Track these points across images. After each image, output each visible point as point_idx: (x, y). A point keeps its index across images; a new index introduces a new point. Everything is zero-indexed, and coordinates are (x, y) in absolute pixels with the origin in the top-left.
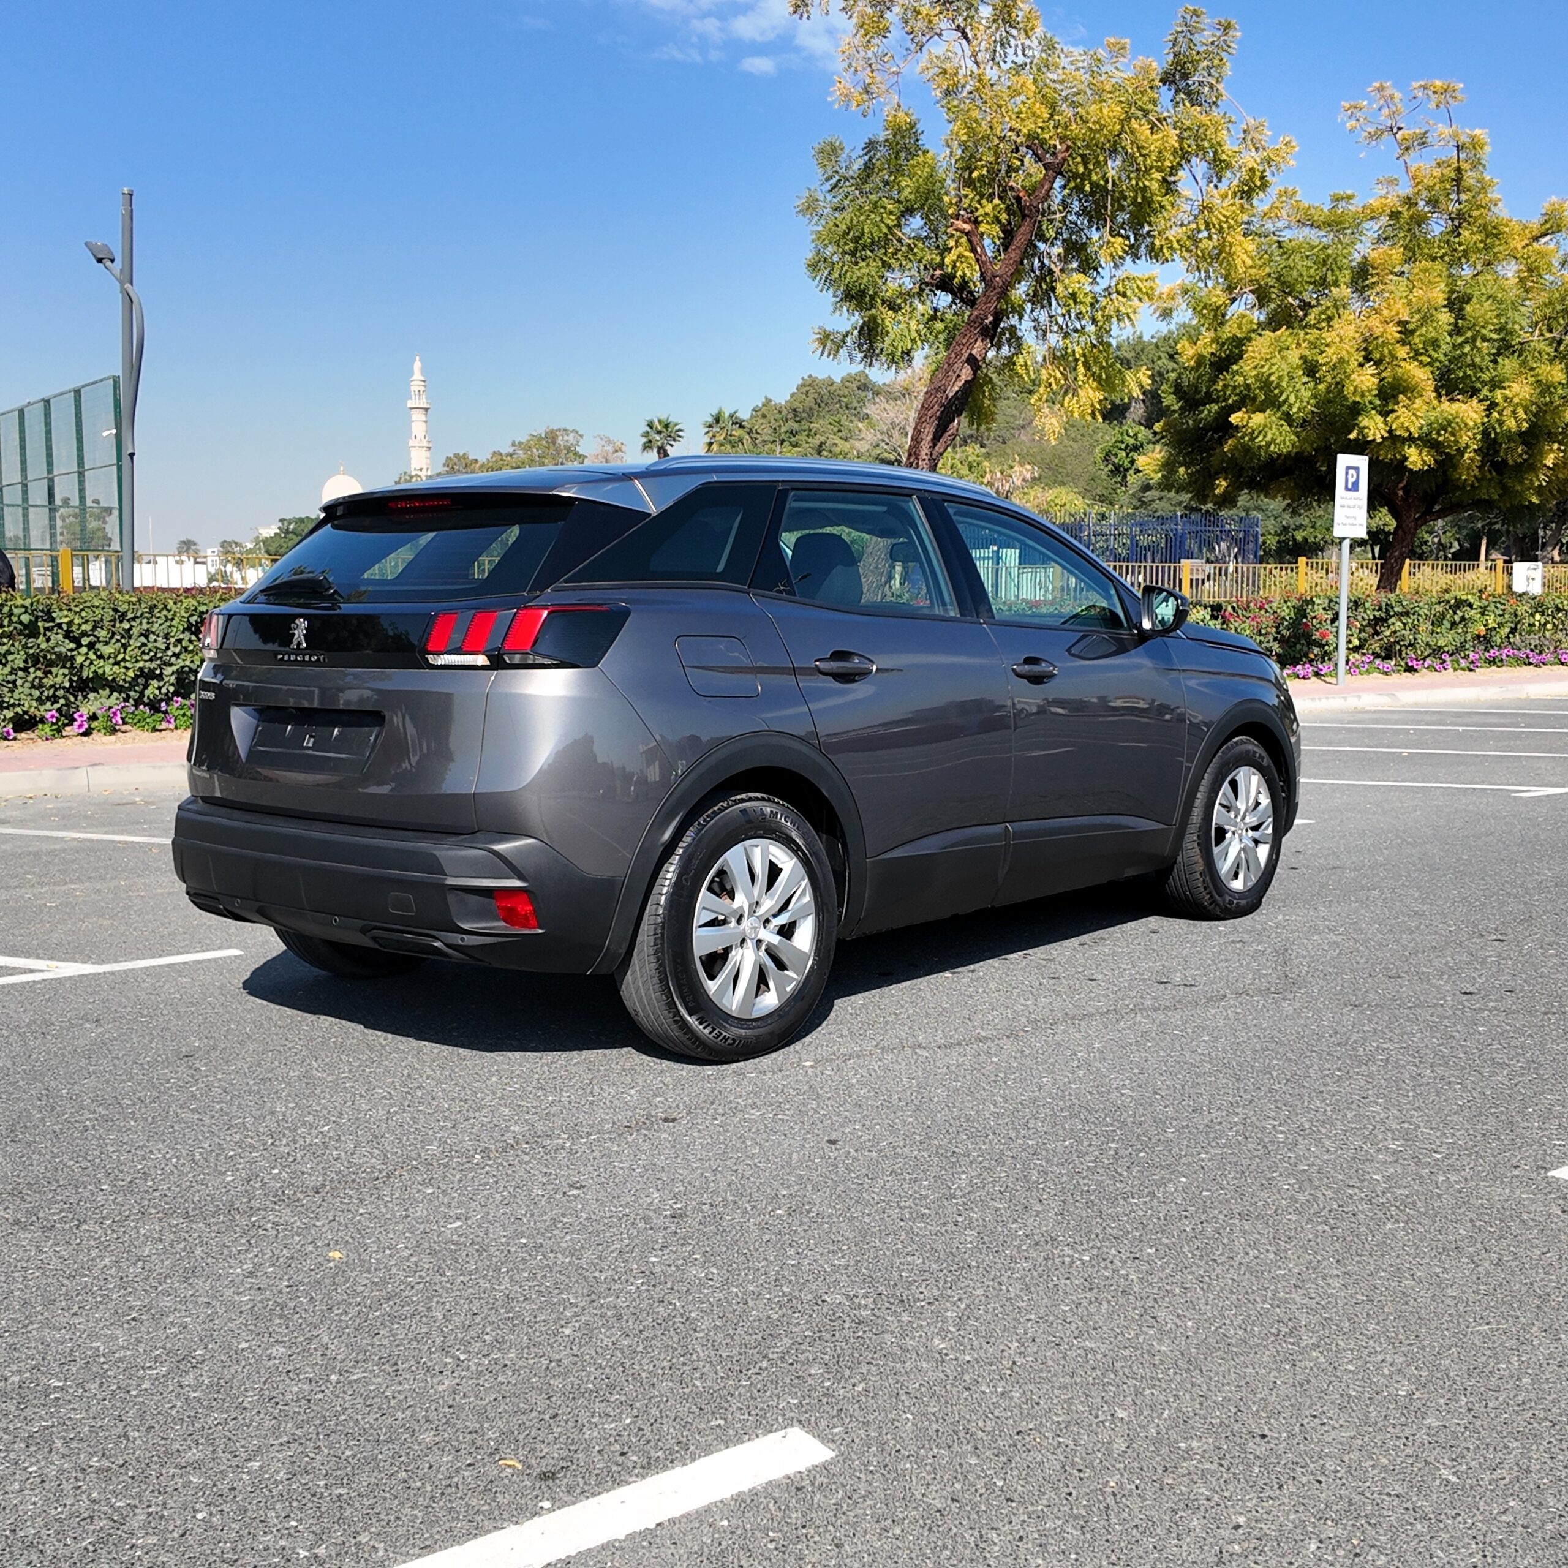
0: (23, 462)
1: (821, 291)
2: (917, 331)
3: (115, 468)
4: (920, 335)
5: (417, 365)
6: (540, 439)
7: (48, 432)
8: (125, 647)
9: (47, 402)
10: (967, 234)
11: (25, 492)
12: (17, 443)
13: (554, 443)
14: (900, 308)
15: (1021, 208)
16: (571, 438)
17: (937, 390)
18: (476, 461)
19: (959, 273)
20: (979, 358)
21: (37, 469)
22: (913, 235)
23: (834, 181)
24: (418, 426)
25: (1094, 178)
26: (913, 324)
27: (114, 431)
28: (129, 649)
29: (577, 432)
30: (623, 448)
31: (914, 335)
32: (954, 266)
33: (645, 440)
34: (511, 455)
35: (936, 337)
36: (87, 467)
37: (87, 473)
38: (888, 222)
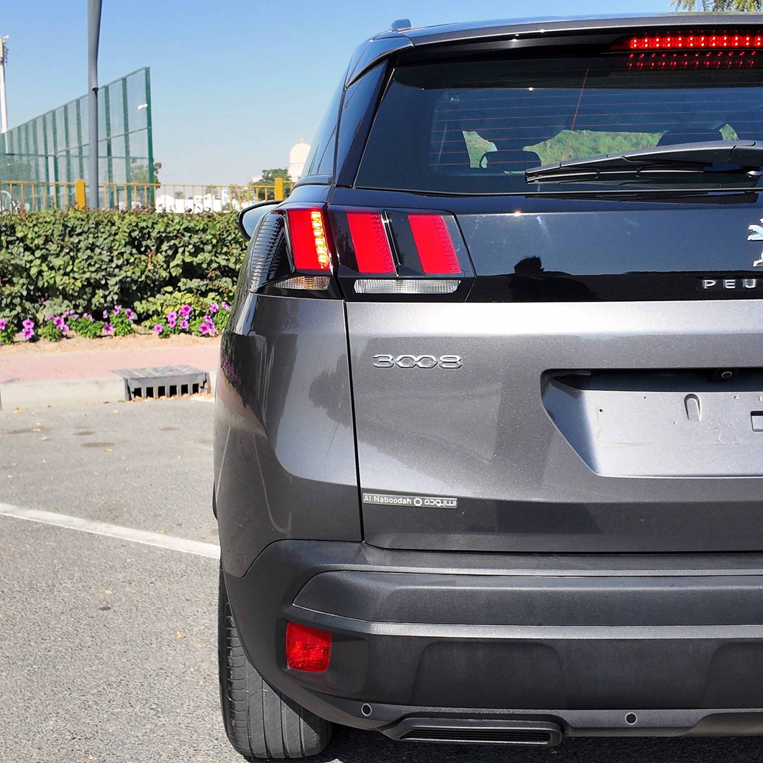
3: (146, 131)
27: (146, 105)
36: (130, 131)
37: (130, 135)
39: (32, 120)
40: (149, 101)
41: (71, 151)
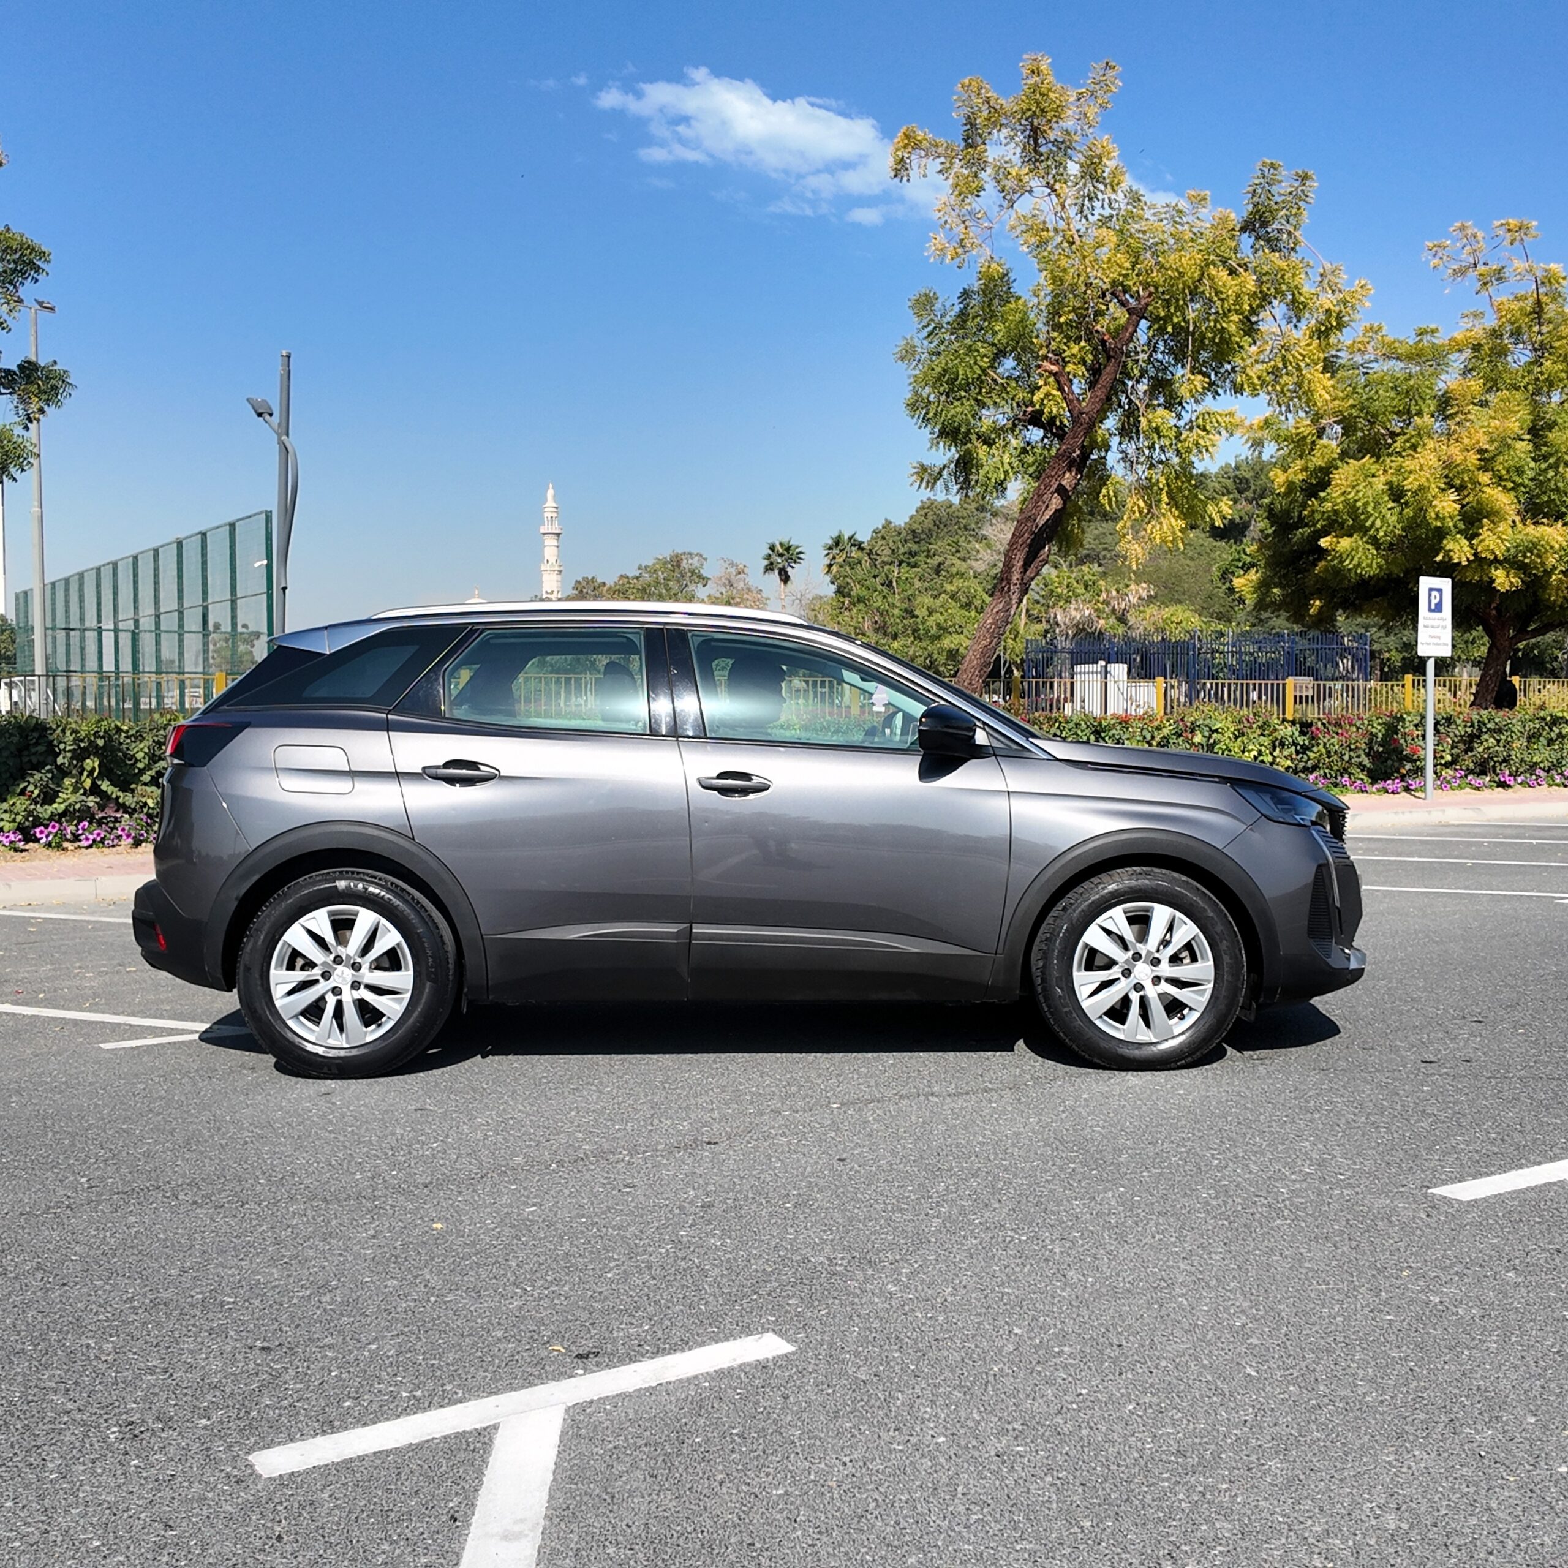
0: (180, 591)
1: (920, 428)
2: (1010, 464)
3: (265, 596)
4: (1012, 468)
5: (550, 493)
6: (665, 563)
7: (204, 563)
9: (204, 535)
10: (1055, 374)
11: (181, 619)
12: (175, 573)
13: (679, 566)
14: (995, 443)
15: (1106, 350)
16: (695, 562)
17: (1028, 519)
18: (604, 584)
19: (1047, 410)
20: (1069, 489)
21: (193, 597)
22: (1006, 375)
23: (930, 328)
24: (550, 551)
25: (1175, 320)
26: (1006, 457)
27: (265, 562)
29: (701, 556)
30: (746, 570)
31: (1007, 467)
32: (1042, 404)
33: (766, 562)
34: (637, 578)
35: (1027, 469)
36: (239, 595)
37: (239, 601)
38: (982, 364)
39: (78, 574)
41: (142, 621)
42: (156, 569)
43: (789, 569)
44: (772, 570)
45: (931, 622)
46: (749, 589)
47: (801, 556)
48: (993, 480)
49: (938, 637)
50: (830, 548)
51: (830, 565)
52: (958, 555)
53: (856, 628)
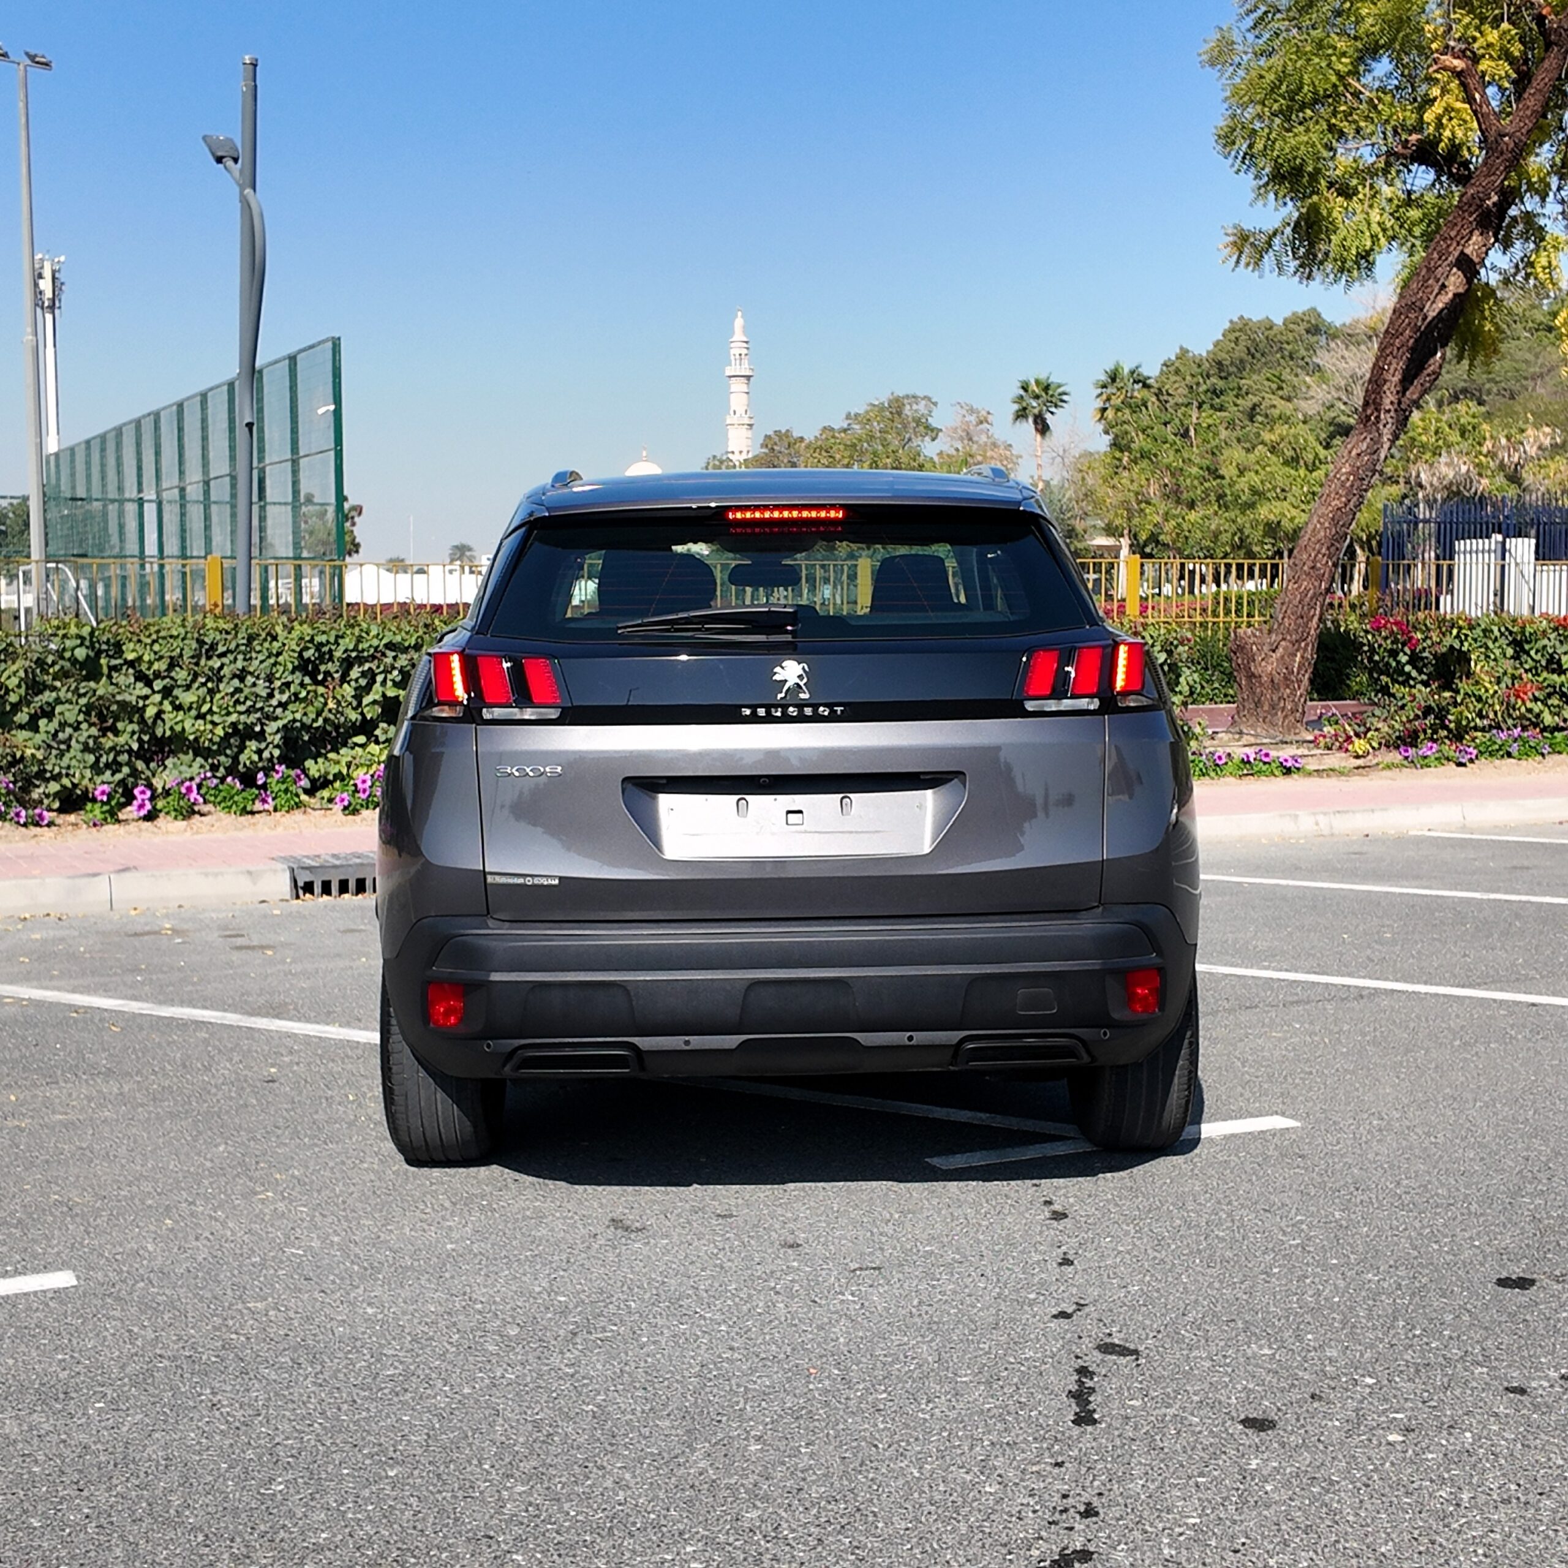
2: (1379, 223)
3: (332, 453)
4: (1384, 230)
5: (739, 322)
6: (881, 408)
8: (211, 692)
10: (1458, 74)
11: (234, 486)
13: (899, 414)
14: (1356, 192)
15: (1544, 32)
16: (921, 407)
17: (1411, 307)
18: (802, 439)
19: (1447, 133)
20: (1476, 260)
22: (1377, 84)
23: (1259, 13)
24: (738, 399)
26: (1375, 216)
27: (332, 407)
28: (218, 696)
29: (929, 399)
30: (990, 418)
31: (1375, 228)
32: (1440, 125)
33: (1016, 407)
34: (845, 431)
35: (1410, 231)
36: (301, 453)
37: (302, 461)
38: (1340, 67)
39: (115, 428)
40: (337, 400)
41: (189, 489)
42: (204, 420)
43: (1048, 416)
44: (1025, 417)
45: (1242, 484)
46: (995, 445)
47: (1065, 397)
48: (1354, 252)
49: (1252, 506)
50: (1104, 386)
51: (1104, 410)
52: (1280, 393)
53: (1137, 494)
